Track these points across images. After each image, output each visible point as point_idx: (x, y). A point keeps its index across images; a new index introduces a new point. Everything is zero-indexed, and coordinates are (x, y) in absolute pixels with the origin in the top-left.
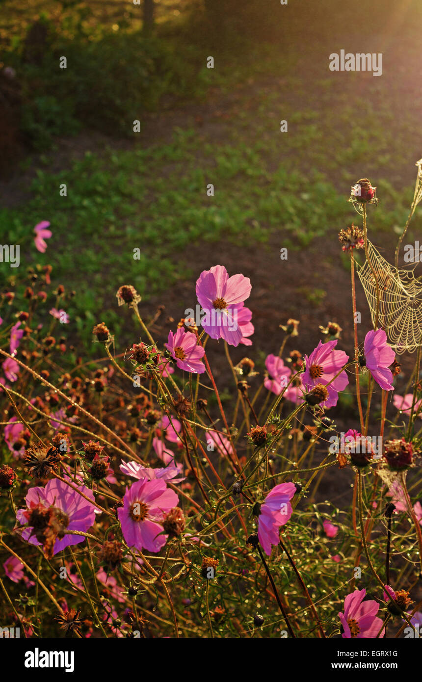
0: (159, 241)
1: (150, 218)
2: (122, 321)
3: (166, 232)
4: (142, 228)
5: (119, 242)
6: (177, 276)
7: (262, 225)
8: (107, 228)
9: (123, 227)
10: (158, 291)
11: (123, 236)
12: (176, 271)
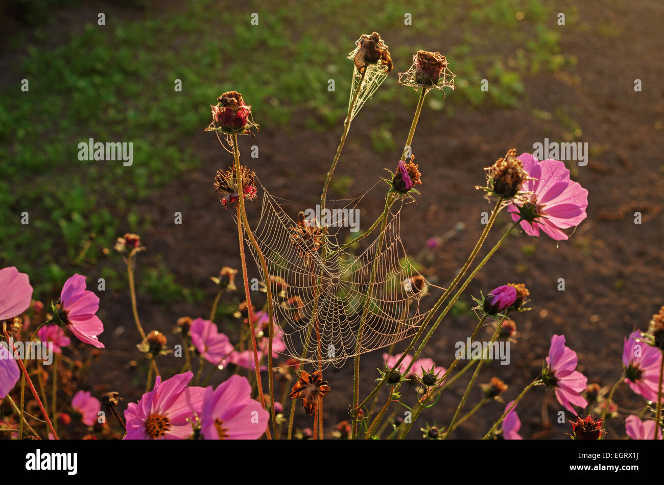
0: (164, 125)
1: (156, 98)
2: (117, 222)
3: (173, 115)
4: (147, 111)
5: (119, 128)
6: (182, 166)
7: (282, 103)
8: (105, 111)
9: (124, 110)
10: (162, 185)
11: (123, 121)
12: (182, 160)
